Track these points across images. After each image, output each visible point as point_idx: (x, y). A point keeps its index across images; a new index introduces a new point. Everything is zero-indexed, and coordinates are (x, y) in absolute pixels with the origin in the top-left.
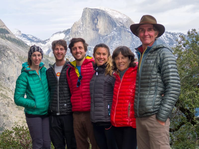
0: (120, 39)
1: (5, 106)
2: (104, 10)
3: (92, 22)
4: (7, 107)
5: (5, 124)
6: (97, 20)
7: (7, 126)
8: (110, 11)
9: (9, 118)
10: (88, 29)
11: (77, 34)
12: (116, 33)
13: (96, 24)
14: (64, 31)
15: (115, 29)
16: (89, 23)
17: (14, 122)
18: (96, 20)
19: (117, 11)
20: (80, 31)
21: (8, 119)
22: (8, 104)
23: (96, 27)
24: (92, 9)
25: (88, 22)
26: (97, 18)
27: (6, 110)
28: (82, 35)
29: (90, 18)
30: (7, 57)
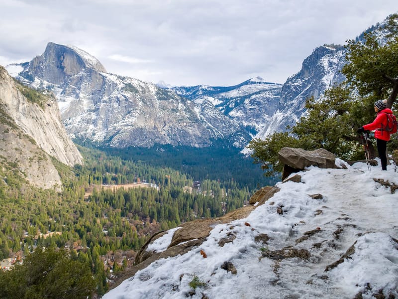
0: (90, 81)
1: (16, 137)
2: (72, 48)
3: (57, 59)
4: (19, 140)
5: (18, 159)
6: (64, 58)
7: (20, 162)
8: (79, 51)
9: (23, 153)
10: (52, 65)
11: (38, 69)
12: (85, 74)
13: (62, 62)
14: (21, 64)
15: (84, 69)
16: (54, 59)
17: (29, 158)
18: (62, 57)
19: (85, 52)
20: (42, 67)
21: (21, 154)
22: (20, 136)
23: (61, 65)
24: (58, 45)
25: (52, 58)
26: (63, 55)
27: (18, 143)
28: (44, 70)
29: (55, 54)
30: (4, 79)
